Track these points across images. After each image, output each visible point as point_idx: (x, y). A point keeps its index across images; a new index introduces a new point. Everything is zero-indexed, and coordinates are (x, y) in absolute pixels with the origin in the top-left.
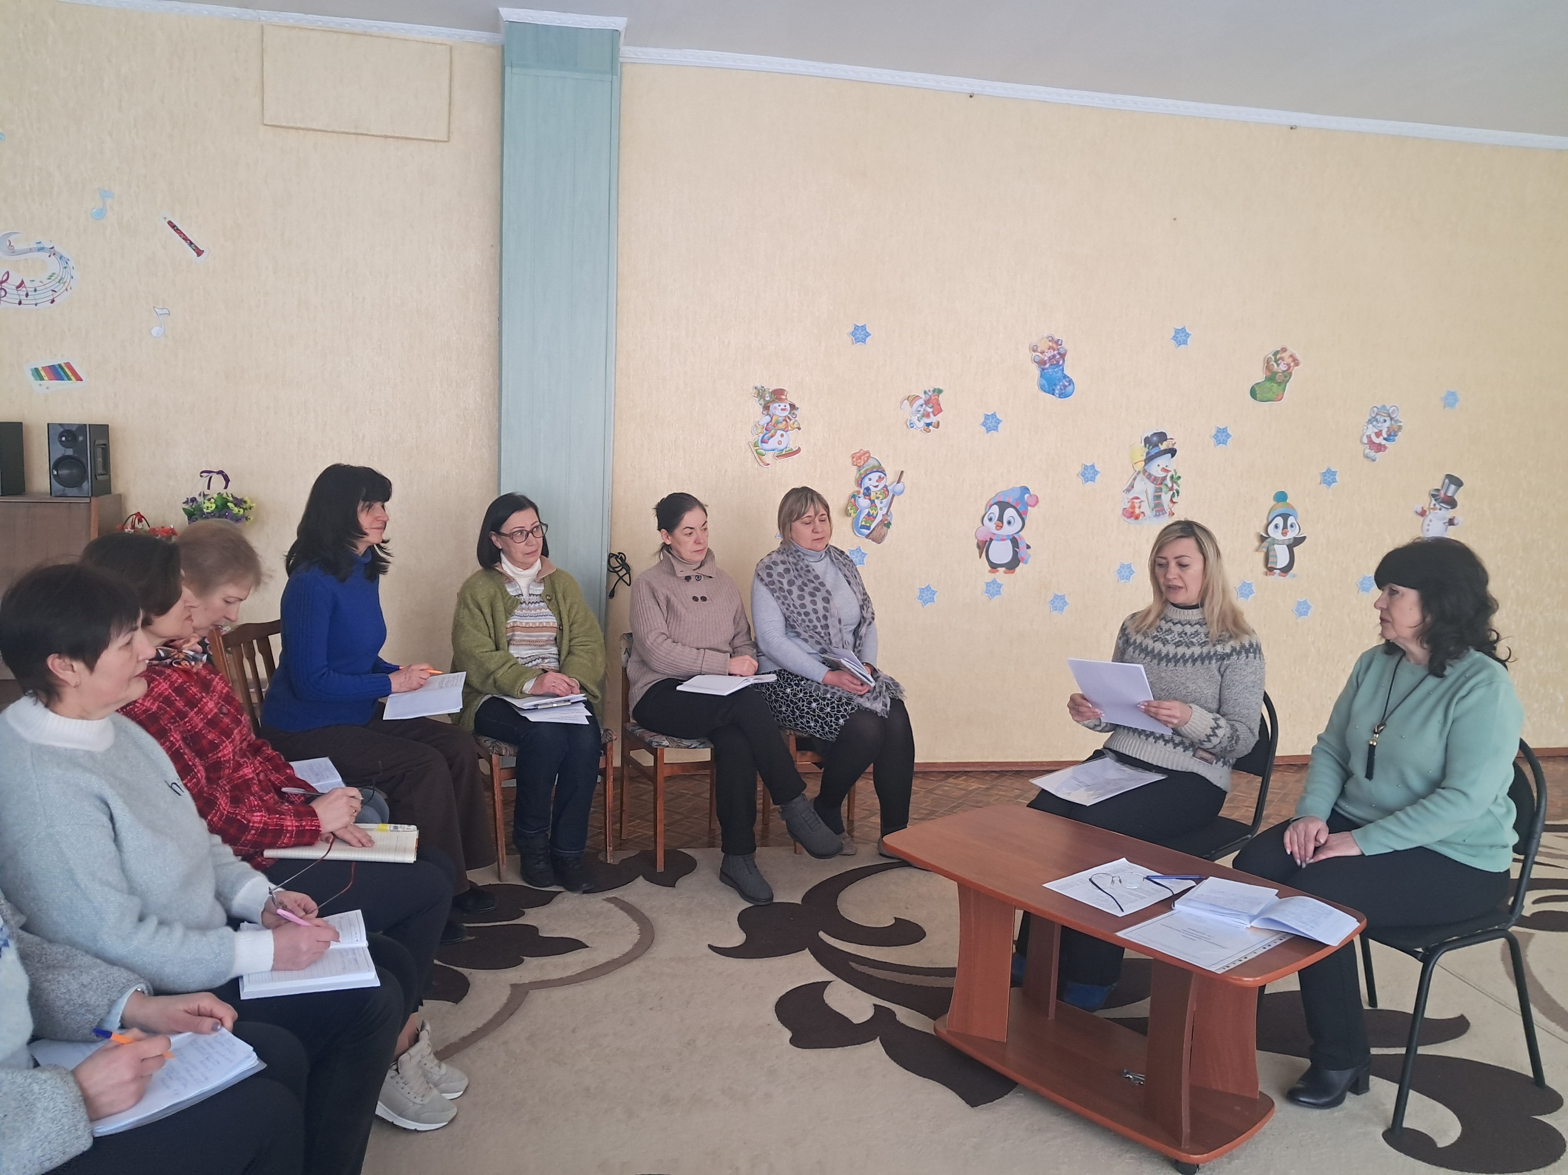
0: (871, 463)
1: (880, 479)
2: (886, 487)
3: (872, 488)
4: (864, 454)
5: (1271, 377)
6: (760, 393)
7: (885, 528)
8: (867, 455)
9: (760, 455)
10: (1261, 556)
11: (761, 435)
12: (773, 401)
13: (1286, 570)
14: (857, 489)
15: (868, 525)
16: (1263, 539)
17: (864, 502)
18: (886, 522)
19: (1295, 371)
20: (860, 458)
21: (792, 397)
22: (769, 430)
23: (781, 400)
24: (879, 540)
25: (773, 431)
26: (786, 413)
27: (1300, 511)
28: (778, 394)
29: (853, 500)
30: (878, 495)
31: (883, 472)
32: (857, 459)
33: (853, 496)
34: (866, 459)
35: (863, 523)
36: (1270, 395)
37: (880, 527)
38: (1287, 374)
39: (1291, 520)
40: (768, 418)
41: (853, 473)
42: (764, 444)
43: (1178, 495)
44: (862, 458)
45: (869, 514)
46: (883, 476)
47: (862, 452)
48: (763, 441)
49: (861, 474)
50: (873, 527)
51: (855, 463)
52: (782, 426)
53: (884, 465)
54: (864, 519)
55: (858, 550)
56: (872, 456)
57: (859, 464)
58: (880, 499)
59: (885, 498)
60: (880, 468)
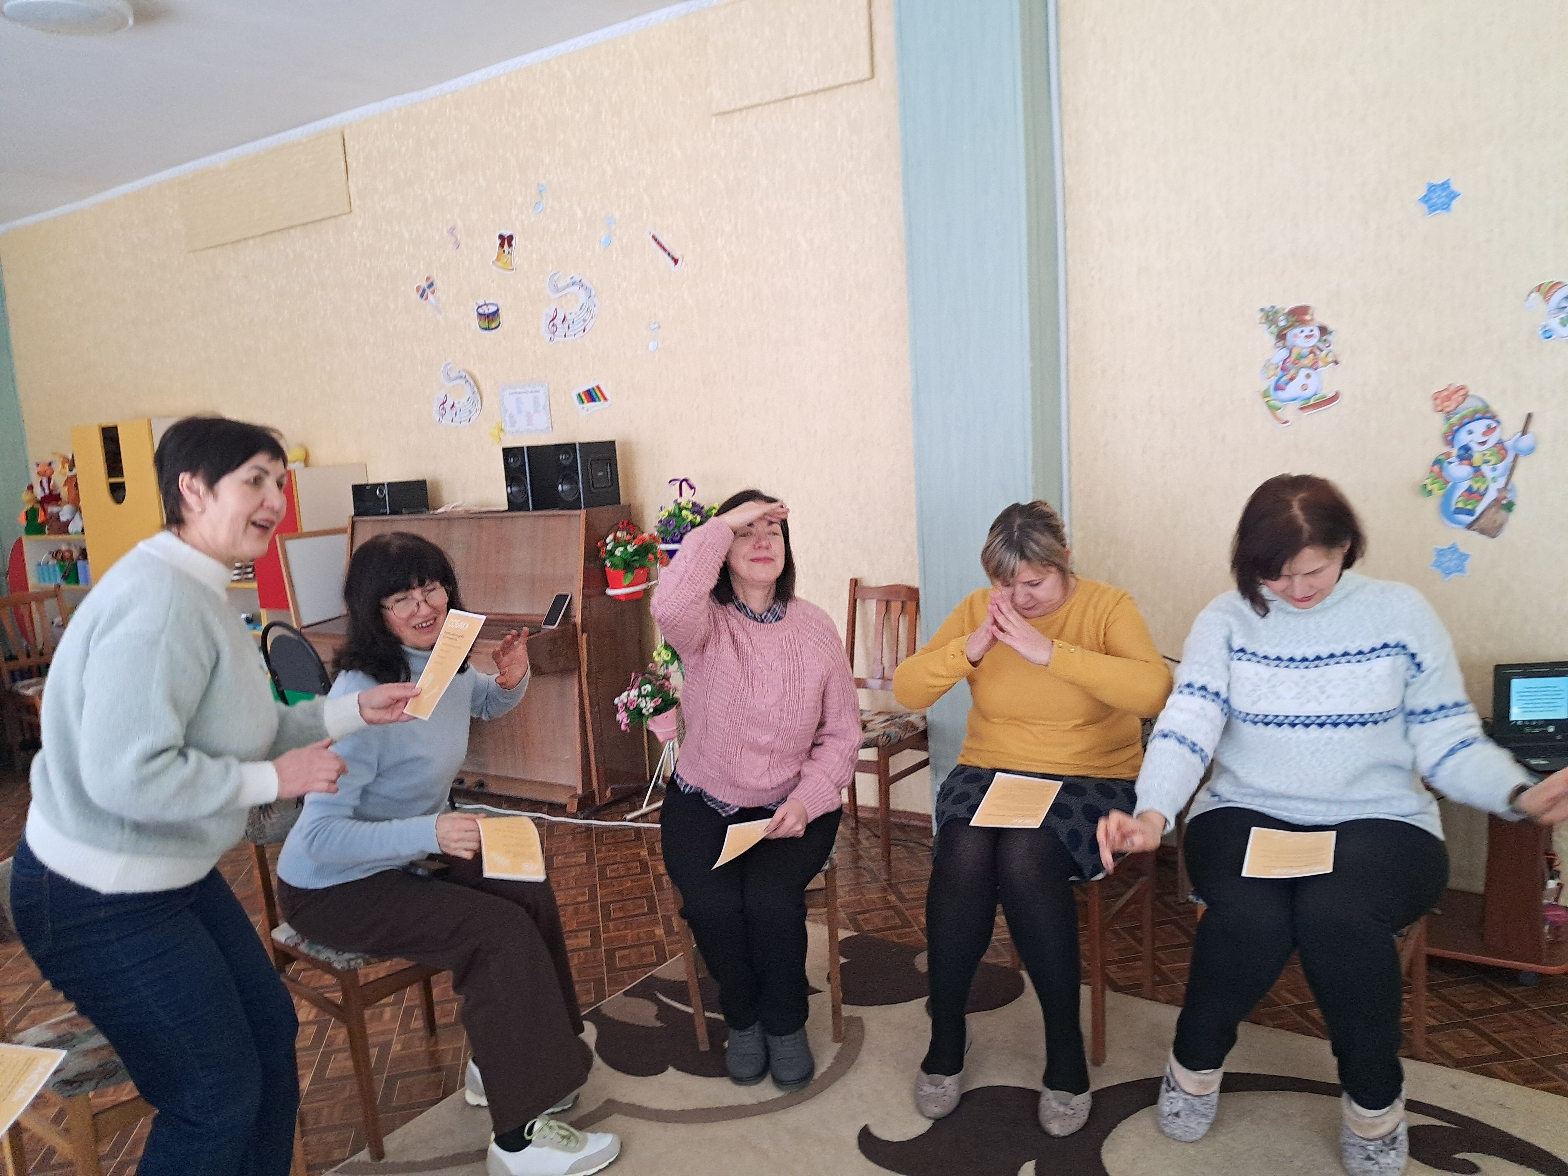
0: (1469, 406)
1: (1489, 430)
2: (1500, 443)
3: (1476, 448)
4: (1456, 392)
6: (1270, 317)
7: (1503, 513)
8: (1462, 392)
9: (1273, 409)
11: (1274, 379)
12: (1291, 326)
14: (1446, 449)
15: (1469, 507)
17: (1459, 471)
18: (1504, 502)
21: (1320, 317)
22: (1287, 370)
23: (1303, 323)
24: (1492, 531)
25: (1292, 372)
26: (1313, 342)
28: (1299, 315)
29: (1436, 468)
30: (1487, 458)
31: (1493, 417)
32: (1443, 402)
33: (1437, 462)
34: (1461, 399)
35: (1460, 505)
37: (1493, 510)
41: (1437, 424)
42: (1280, 392)
44: (1454, 398)
45: (1469, 490)
46: (1494, 425)
47: (1452, 389)
48: (1278, 388)
49: (1453, 425)
50: (1479, 510)
51: (1440, 408)
52: (1307, 361)
53: (1495, 407)
54: (1461, 499)
55: (1453, 549)
56: (1471, 393)
57: (1448, 409)
58: (1491, 463)
59: (1501, 462)
60: (1487, 412)
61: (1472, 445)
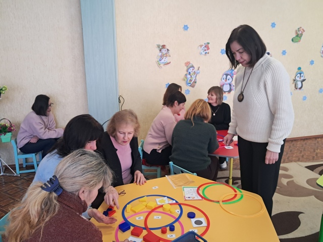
0: (190, 65)
1: (193, 69)
2: (195, 72)
5: (297, 36)
6: (158, 46)
7: (195, 83)
8: (189, 63)
9: (159, 64)
10: (294, 85)
12: (162, 49)
13: (300, 88)
16: (294, 80)
17: (189, 76)
18: (195, 81)
19: (304, 33)
20: (187, 64)
21: (167, 47)
22: (162, 57)
23: (164, 48)
24: (193, 86)
26: (166, 52)
27: (304, 72)
28: (164, 46)
30: (193, 74)
31: (194, 67)
35: (189, 82)
36: (297, 41)
37: (193, 83)
38: (302, 34)
39: (302, 75)
40: (161, 54)
41: (186, 68)
45: (190, 80)
48: (160, 60)
49: (188, 68)
50: (191, 83)
52: (165, 56)
53: (194, 65)
55: (188, 90)
59: (195, 75)
61: (191, 72)
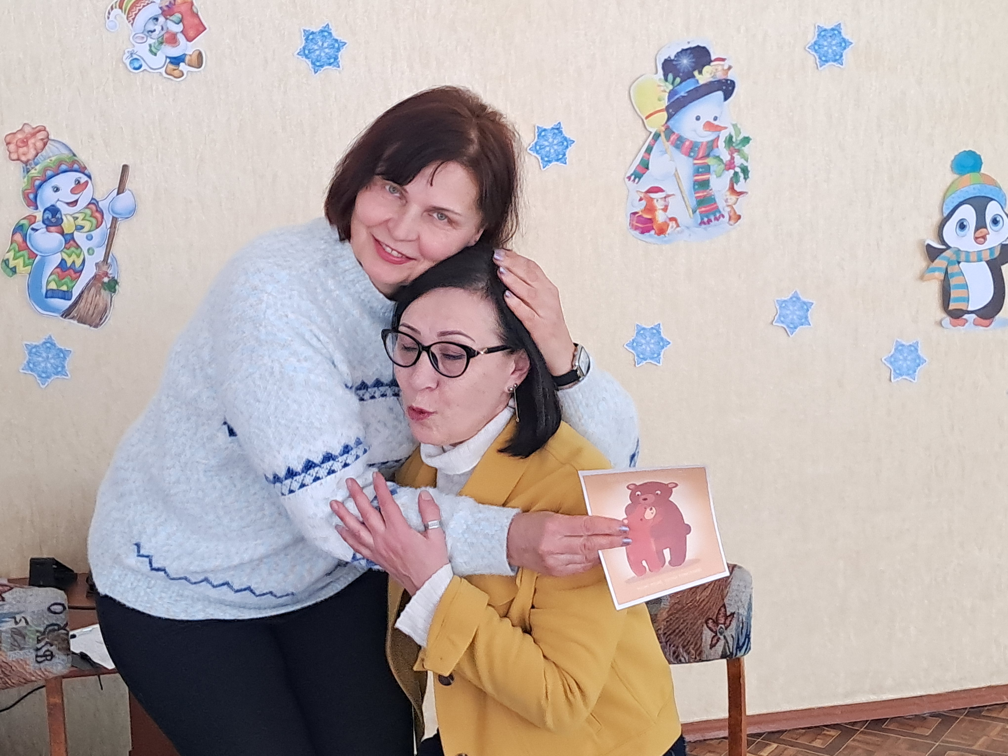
0: (53, 153)
1: (79, 187)
2: (94, 202)
3: (65, 209)
4: (34, 135)
7: (105, 294)
8: (41, 135)
13: (989, 312)
14: (29, 211)
15: (64, 288)
16: (934, 253)
17: (46, 240)
18: (106, 280)
20: (25, 142)
29: (18, 237)
30: (80, 222)
31: (82, 170)
32: (18, 147)
33: (19, 228)
34: (39, 144)
35: (53, 286)
37: (93, 290)
39: (992, 209)
43: (745, 179)
44: (31, 141)
45: (62, 265)
46: (84, 179)
47: (27, 130)
49: (33, 179)
50: (76, 292)
51: (14, 156)
53: (83, 157)
54: (53, 277)
55: (49, 344)
56: (52, 137)
57: (24, 158)
58: (85, 229)
59: (97, 228)
60: (75, 162)
61: (59, 205)
